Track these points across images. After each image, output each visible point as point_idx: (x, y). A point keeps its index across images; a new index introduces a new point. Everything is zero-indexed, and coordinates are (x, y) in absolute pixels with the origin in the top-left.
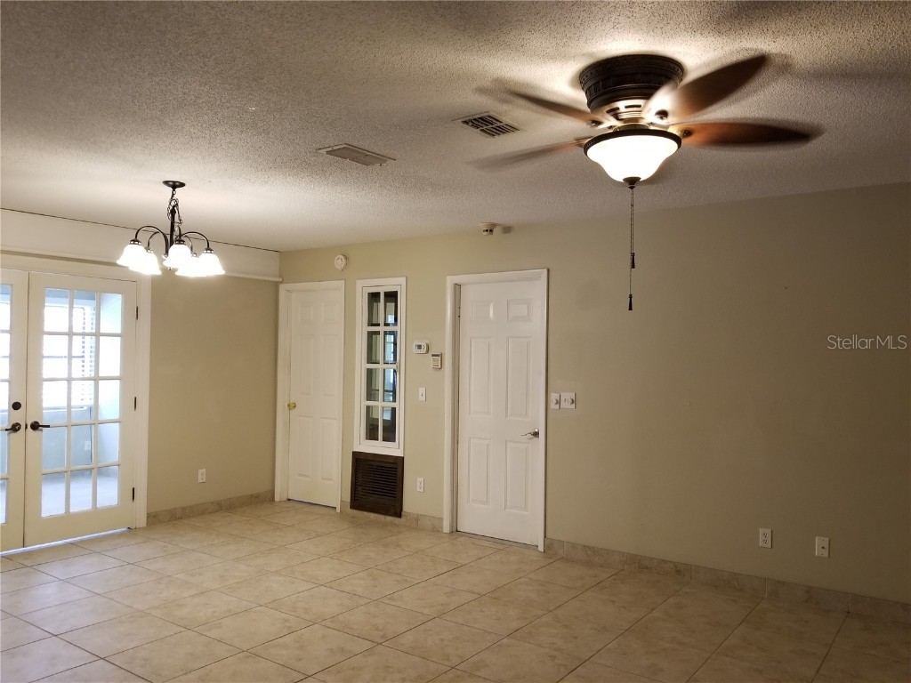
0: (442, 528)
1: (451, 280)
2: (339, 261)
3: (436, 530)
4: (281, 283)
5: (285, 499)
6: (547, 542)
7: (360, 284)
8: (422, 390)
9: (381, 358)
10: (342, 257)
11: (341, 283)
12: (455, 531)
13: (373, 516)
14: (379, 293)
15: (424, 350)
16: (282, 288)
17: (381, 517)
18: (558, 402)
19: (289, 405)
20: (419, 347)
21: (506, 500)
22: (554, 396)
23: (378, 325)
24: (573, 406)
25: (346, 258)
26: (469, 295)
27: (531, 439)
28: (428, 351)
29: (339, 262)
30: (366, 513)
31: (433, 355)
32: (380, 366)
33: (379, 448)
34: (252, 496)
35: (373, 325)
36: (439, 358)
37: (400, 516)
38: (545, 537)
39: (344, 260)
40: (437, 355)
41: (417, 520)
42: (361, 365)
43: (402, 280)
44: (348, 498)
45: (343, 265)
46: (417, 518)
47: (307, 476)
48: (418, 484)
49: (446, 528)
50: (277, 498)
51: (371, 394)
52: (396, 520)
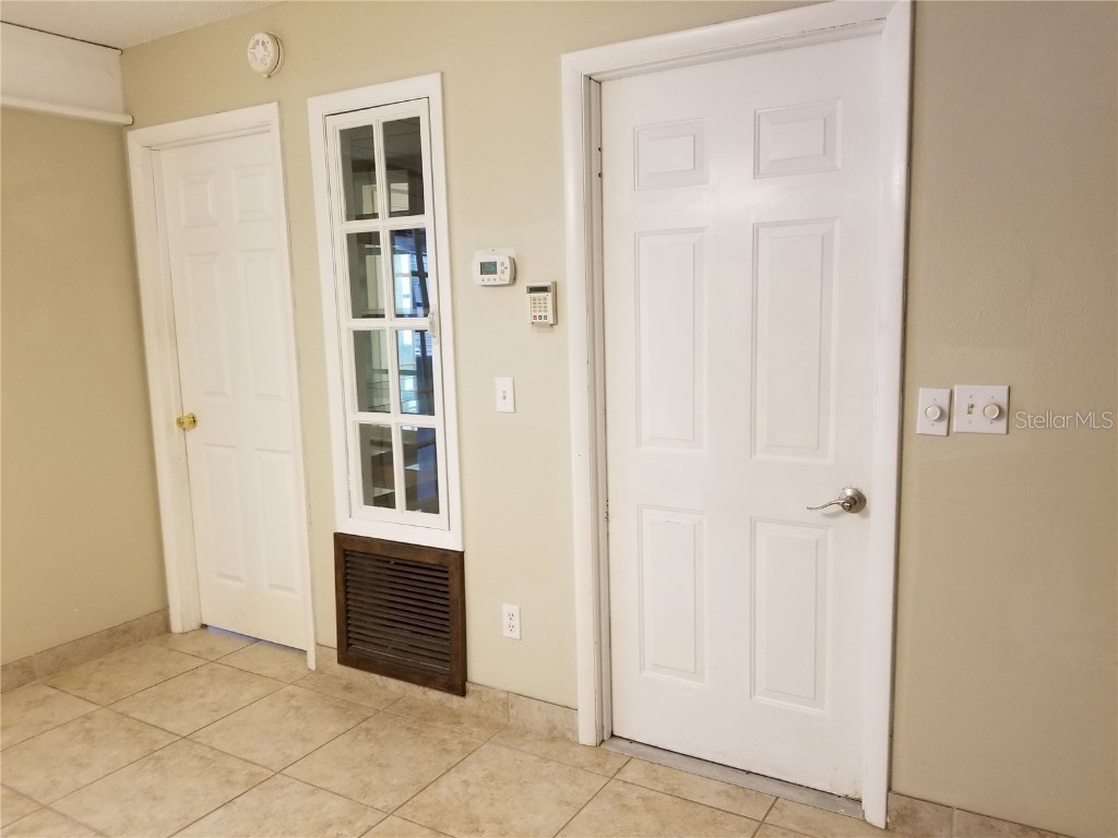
0: (576, 733)
1: (574, 65)
2: (260, 47)
3: (559, 736)
4: (131, 126)
5: (195, 625)
6: (896, 804)
7: (317, 106)
8: (504, 384)
9: (386, 305)
10: (266, 38)
11: (269, 112)
12: (609, 735)
13: (394, 685)
14: (369, 129)
15: (503, 276)
16: (135, 140)
17: (416, 692)
18: (946, 415)
19: (180, 422)
20: (488, 268)
21: (753, 675)
22: (927, 401)
23: (375, 216)
24: (1001, 427)
25: (276, 39)
26: (625, 109)
27: (835, 515)
28: (514, 279)
29: (261, 54)
30: (377, 677)
31: (533, 290)
32: (386, 325)
33: (399, 526)
34: (112, 632)
35: (361, 217)
36: (549, 296)
37: (463, 693)
38: (889, 789)
39: (271, 46)
40: (544, 289)
41: (506, 705)
42: (338, 324)
43: (430, 84)
44: (331, 637)
45: (269, 61)
46: (508, 700)
47: (238, 579)
48: (506, 621)
49: (587, 734)
50: (177, 625)
51: (369, 393)
52: (454, 701)
